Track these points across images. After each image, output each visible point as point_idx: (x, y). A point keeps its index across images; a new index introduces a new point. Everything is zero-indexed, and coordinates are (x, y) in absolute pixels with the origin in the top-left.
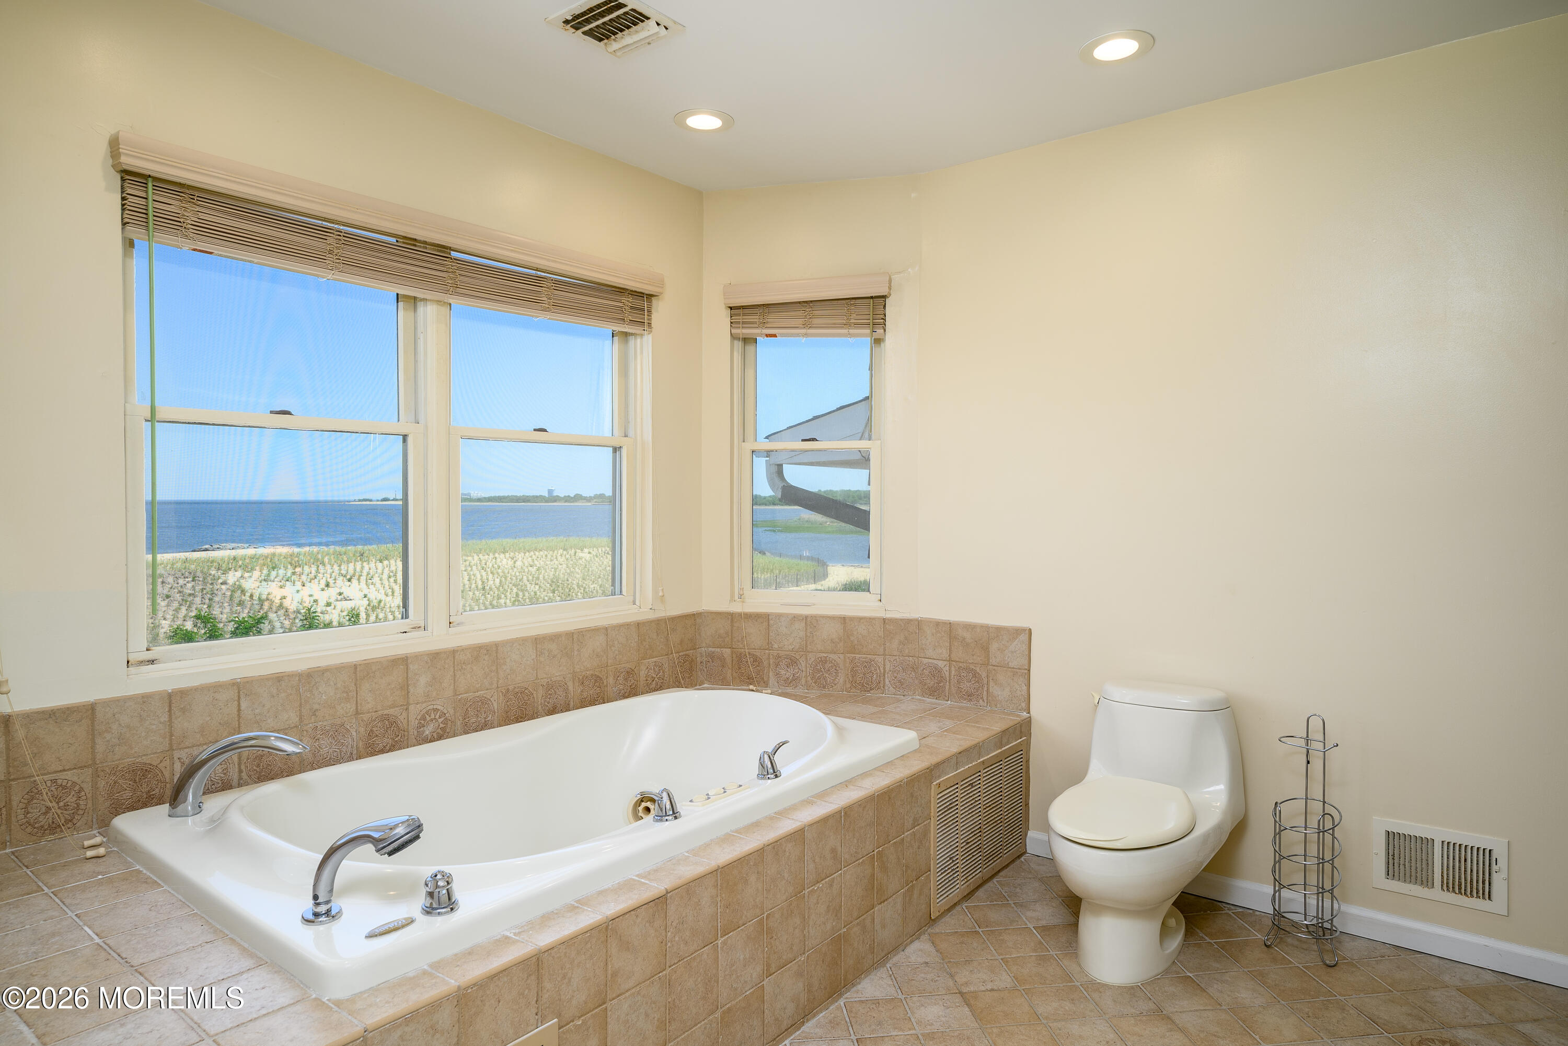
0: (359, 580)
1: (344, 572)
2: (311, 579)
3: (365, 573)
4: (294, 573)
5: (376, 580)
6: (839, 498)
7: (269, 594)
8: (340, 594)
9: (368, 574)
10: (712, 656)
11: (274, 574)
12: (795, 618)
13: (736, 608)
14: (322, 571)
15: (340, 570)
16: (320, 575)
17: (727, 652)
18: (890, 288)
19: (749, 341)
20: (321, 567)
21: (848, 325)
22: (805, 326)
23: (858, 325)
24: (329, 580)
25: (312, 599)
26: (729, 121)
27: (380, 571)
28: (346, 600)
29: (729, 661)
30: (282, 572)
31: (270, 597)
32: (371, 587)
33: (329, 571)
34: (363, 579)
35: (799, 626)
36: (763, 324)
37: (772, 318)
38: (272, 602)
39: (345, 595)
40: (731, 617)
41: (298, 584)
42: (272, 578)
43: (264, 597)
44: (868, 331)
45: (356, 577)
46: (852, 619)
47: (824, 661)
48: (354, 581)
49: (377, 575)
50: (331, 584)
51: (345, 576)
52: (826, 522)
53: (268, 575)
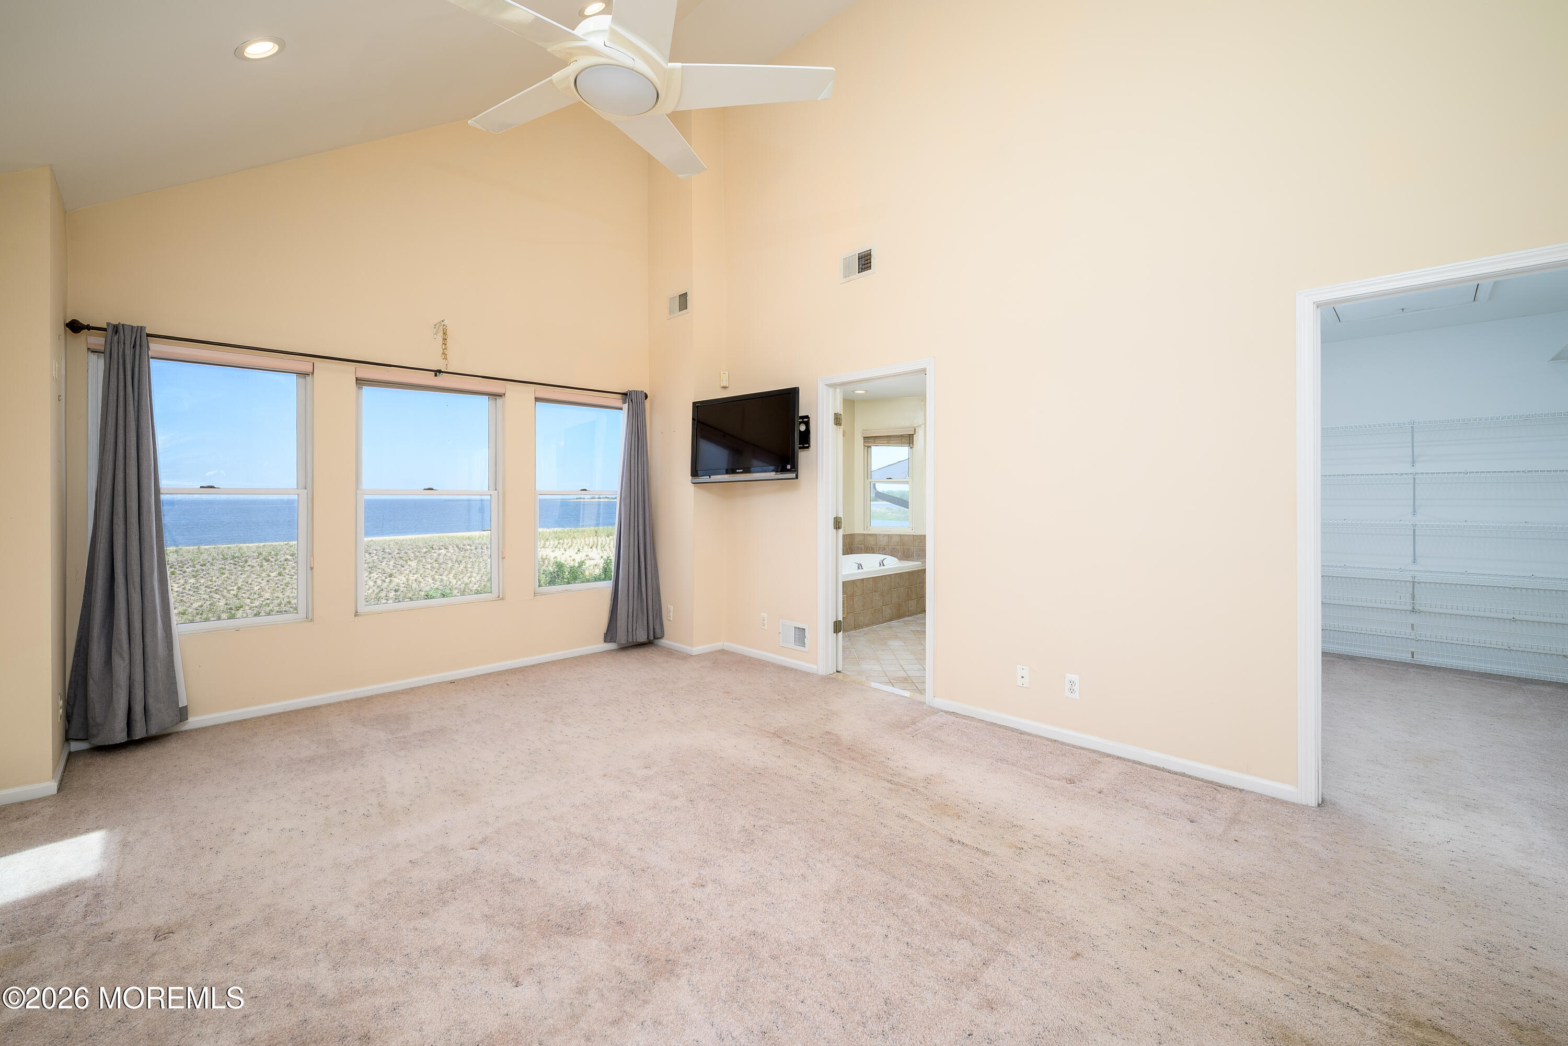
0: (597, 547)
1: (587, 543)
2: (569, 547)
3: (599, 544)
4: (559, 543)
5: (607, 547)
6: (898, 496)
7: (547, 556)
8: (587, 556)
9: (601, 544)
10: (858, 547)
11: (548, 543)
12: (885, 535)
13: (864, 532)
14: (575, 542)
15: (585, 542)
16: (574, 545)
17: (863, 546)
18: (915, 432)
19: (869, 447)
20: (574, 540)
21: (901, 443)
22: (888, 443)
23: (904, 443)
24: (579, 548)
25: (572, 559)
26: (867, 391)
27: (608, 542)
28: (590, 560)
29: (863, 548)
30: (552, 542)
31: (548, 557)
32: (605, 552)
33: (579, 542)
34: (599, 547)
35: (886, 538)
36: (874, 443)
37: (877, 441)
38: (549, 560)
39: (590, 556)
40: (864, 535)
41: (562, 550)
42: (547, 546)
43: (544, 557)
44: (908, 445)
45: (595, 546)
46: (903, 535)
47: (894, 549)
48: (594, 548)
49: (606, 545)
50: (581, 550)
51: (588, 545)
52: (888, 513)
53: (545, 544)
